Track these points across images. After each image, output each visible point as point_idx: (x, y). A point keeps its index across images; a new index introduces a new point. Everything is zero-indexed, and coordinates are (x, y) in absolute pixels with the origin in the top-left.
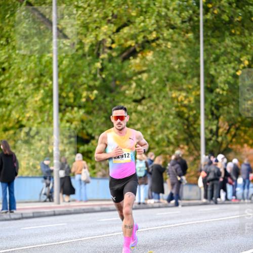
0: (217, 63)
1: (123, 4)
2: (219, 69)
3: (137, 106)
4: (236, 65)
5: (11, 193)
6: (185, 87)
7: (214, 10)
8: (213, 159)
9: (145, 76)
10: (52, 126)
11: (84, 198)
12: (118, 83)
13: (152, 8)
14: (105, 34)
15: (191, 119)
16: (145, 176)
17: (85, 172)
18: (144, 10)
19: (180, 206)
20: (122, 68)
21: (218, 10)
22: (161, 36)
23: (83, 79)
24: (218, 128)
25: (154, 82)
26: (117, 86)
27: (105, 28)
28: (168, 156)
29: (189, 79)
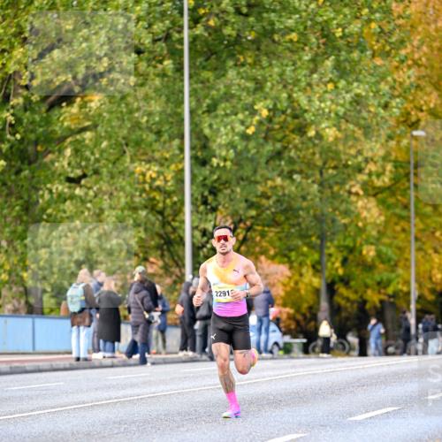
0: (213, 114)
1: (49, 10)
2: (216, 123)
3: (75, 188)
4: (246, 117)
6: (157, 155)
7: (209, 19)
9: (88, 136)
12: (40, 148)
14: (19, 62)
15: (168, 211)
20: (48, 122)
21: (216, 19)
25: (104, 145)
26: (38, 154)
27: (19, 52)
29: (165, 142)
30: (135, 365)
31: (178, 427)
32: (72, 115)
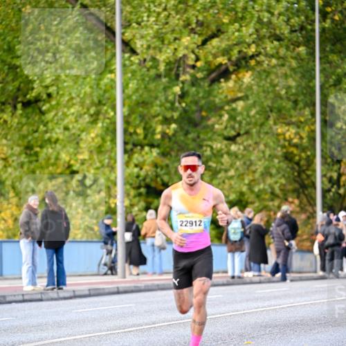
0: (338, 87)
1: (211, 7)
3: (231, 145)
5: (60, 262)
6: (294, 120)
7: (334, 15)
8: (333, 217)
9: (240, 105)
10: (115, 173)
11: (157, 270)
12: (204, 114)
13: (250, 12)
14: (187, 48)
15: (303, 162)
16: (241, 240)
17: (160, 235)
18: (240, 15)
19: (288, 281)
20: (209, 93)
21: (340, 15)
22: (262, 51)
23: (156, 109)
24: (340, 176)
25: (253, 112)
26: (203, 118)
27: (186, 40)
28: (272, 213)
29: (300, 109)
30: (277, 282)
31: (311, 330)
32: (228, 88)
